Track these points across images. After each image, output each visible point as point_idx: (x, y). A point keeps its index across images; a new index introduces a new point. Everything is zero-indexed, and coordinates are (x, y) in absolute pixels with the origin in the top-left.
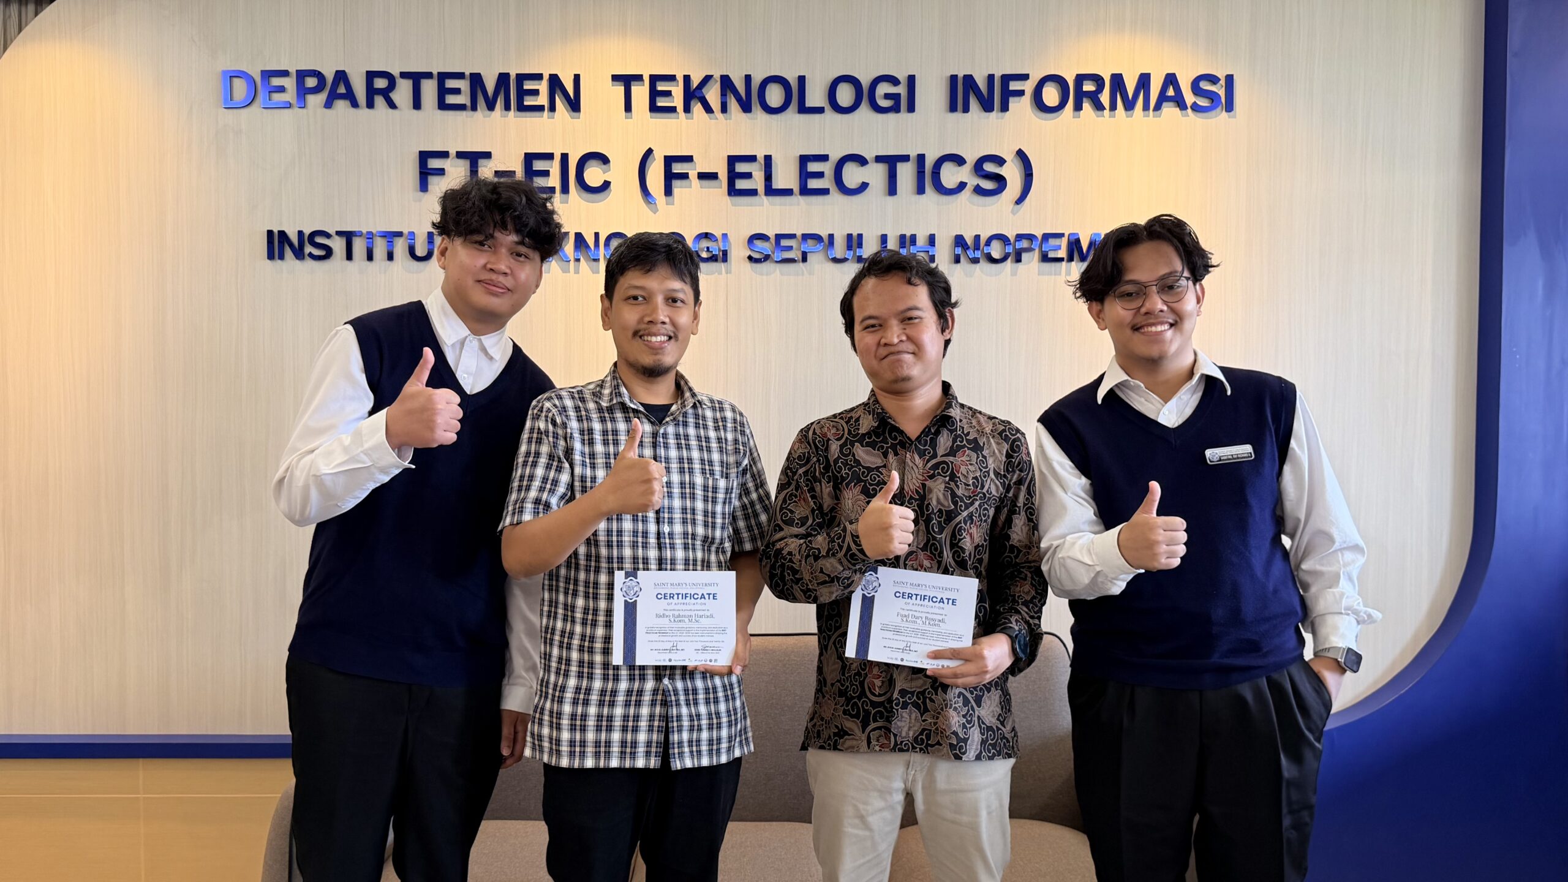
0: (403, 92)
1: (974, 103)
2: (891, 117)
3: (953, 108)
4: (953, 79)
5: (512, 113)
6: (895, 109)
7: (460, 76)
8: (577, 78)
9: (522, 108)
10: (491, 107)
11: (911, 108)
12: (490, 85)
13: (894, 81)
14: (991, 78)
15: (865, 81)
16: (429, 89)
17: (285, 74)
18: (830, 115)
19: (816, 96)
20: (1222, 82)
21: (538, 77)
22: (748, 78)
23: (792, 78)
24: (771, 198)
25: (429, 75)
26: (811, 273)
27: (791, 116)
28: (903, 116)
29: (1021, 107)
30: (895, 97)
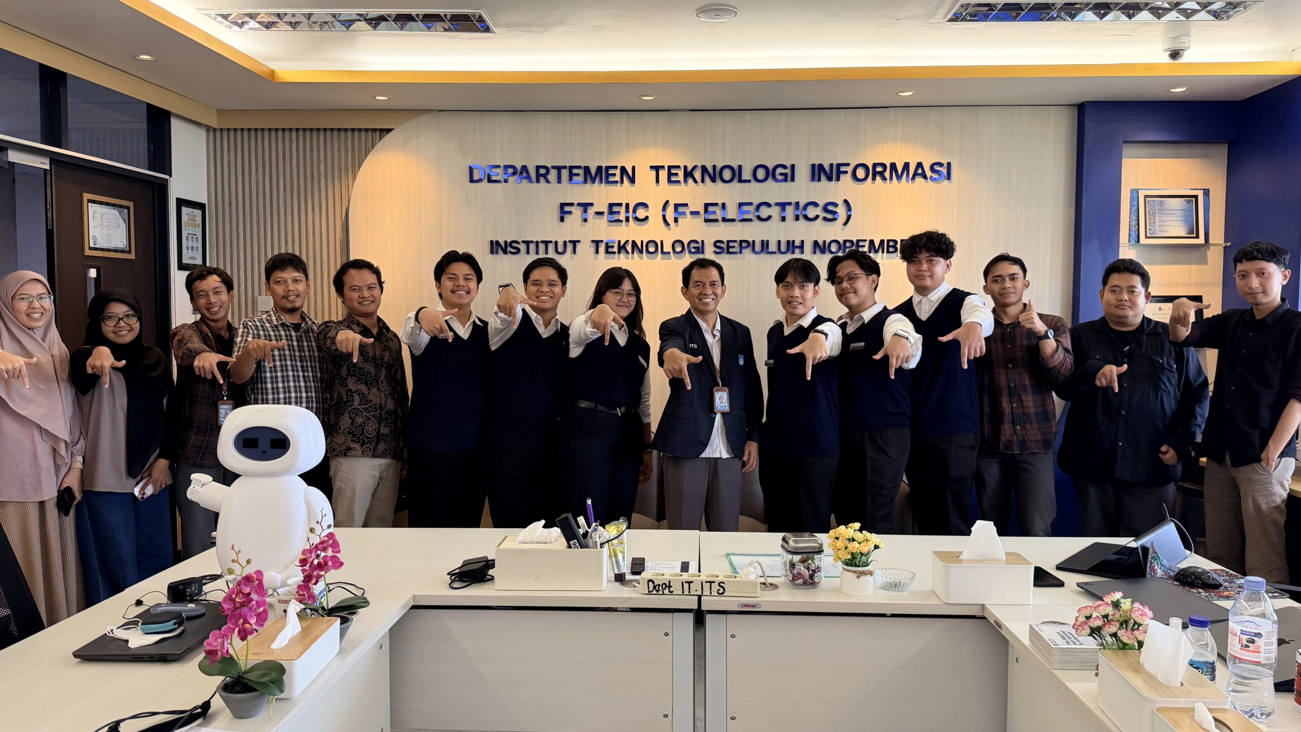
0: (553, 175)
1: (823, 177)
2: (784, 184)
3: (813, 179)
4: (813, 166)
5: (603, 184)
6: (786, 180)
7: (579, 167)
8: (634, 168)
9: (608, 182)
10: (593, 181)
11: (793, 180)
12: (593, 171)
13: (785, 167)
14: (831, 165)
15: (771, 167)
16: (565, 173)
17: (498, 167)
18: (754, 184)
19: (747, 175)
20: (946, 165)
21: (616, 167)
22: (714, 167)
23: (735, 166)
24: (725, 223)
25: (565, 167)
26: (744, 259)
27: (735, 184)
28: (789, 183)
29: (846, 179)
30: (785, 175)
